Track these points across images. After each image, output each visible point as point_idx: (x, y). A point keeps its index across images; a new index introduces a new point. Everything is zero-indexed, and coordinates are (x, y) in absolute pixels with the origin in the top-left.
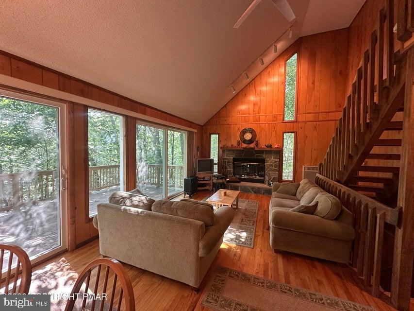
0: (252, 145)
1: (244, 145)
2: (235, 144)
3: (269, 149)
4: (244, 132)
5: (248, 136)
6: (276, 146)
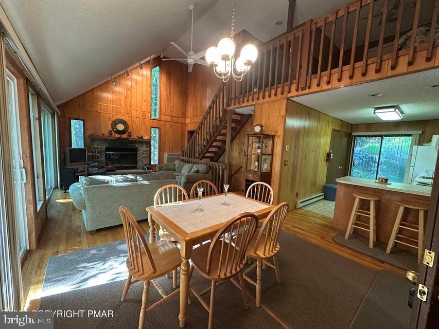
0: (125, 136)
3: (141, 140)
5: (121, 127)
6: (146, 138)
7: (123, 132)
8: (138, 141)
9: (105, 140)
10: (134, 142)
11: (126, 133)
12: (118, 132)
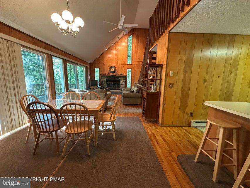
0: (114, 74)
1: (111, 74)
2: (107, 73)
3: (121, 75)
4: (111, 68)
5: (113, 70)
6: (124, 74)
7: (114, 72)
8: (120, 76)
9: (107, 76)
10: (119, 77)
11: (115, 72)
12: (112, 72)
